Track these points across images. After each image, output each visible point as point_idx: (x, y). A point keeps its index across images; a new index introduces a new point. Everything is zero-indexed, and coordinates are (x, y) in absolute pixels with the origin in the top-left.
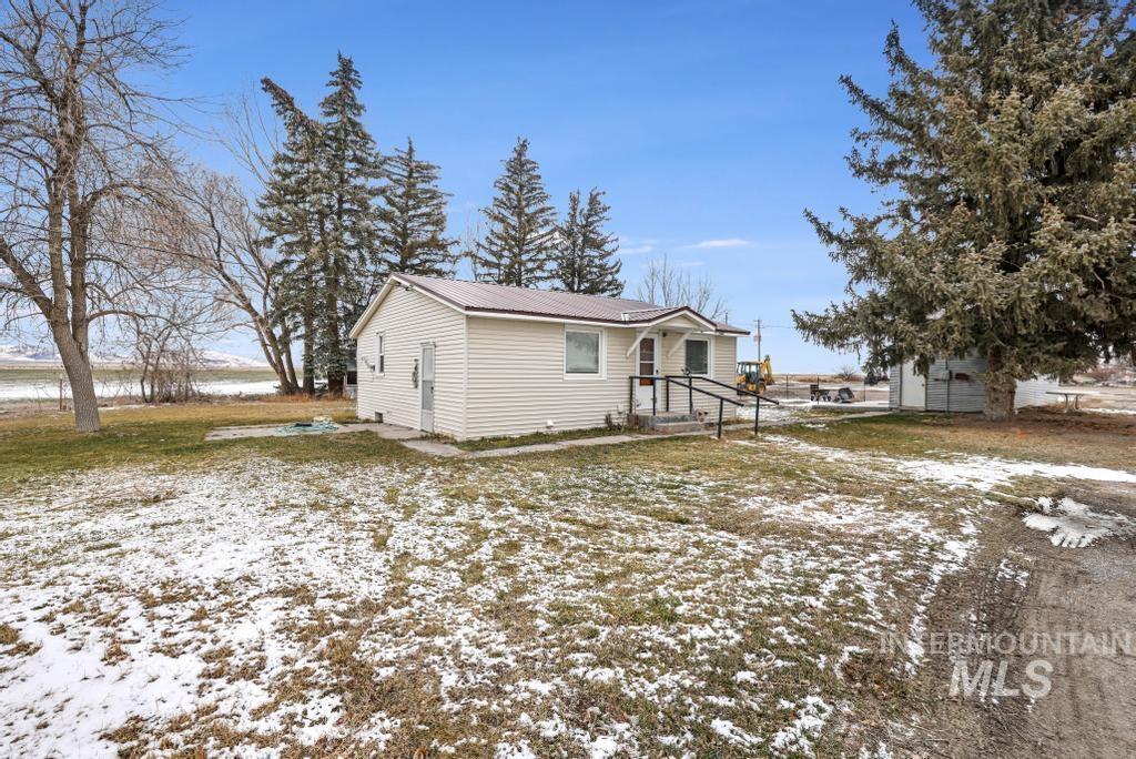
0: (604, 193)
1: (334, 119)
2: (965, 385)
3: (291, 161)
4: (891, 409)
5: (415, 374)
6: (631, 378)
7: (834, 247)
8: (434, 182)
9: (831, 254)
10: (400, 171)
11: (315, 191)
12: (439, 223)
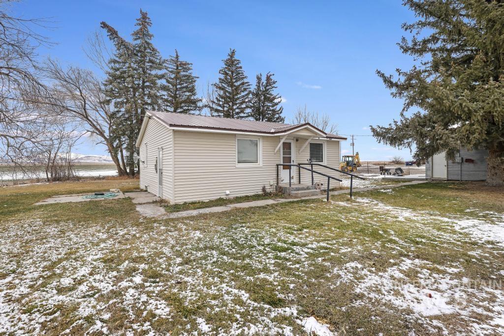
0: (273, 75)
1: (139, 42)
2: (471, 165)
3: (118, 62)
4: (427, 179)
5: (156, 165)
6: (278, 165)
7: (394, 90)
8: (190, 72)
9: (392, 94)
10: (172, 67)
11: (129, 77)
12: (192, 90)
